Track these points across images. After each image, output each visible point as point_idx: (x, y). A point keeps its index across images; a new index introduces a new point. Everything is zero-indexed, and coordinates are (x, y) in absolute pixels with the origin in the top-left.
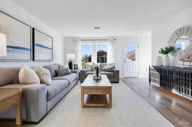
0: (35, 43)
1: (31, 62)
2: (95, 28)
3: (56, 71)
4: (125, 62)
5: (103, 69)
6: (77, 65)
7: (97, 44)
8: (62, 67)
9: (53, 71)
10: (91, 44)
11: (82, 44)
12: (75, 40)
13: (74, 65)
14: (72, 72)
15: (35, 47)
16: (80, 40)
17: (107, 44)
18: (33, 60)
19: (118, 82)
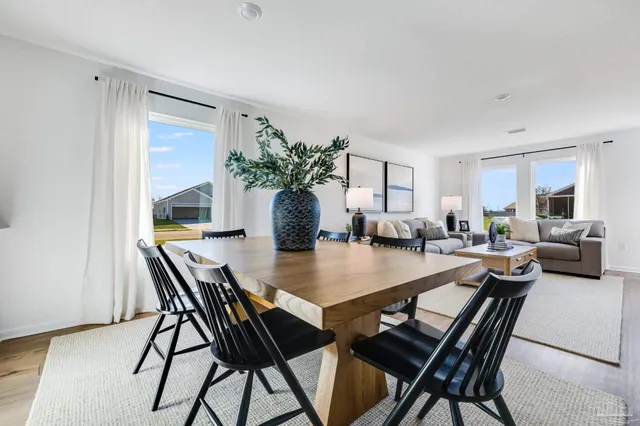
0: (389, 184)
1: (383, 213)
3: (418, 230)
5: (546, 235)
6: (467, 222)
8: (431, 224)
9: (414, 229)
13: (460, 222)
14: (451, 236)
15: (388, 190)
17: (574, 158)
18: (386, 211)
19: (598, 278)
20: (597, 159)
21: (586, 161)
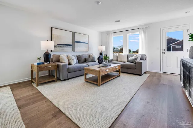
0: (75, 41)
2: (116, 22)
3: (85, 58)
4: (164, 53)
6: (106, 55)
7: (128, 35)
10: (122, 35)
11: (114, 36)
12: (108, 33)
13: (104, 55)
15: (75, 43)
16: (112, 33)
18: (74, 51)
19: (141, 75)
20: (145, 33)
21: (142, 34)
